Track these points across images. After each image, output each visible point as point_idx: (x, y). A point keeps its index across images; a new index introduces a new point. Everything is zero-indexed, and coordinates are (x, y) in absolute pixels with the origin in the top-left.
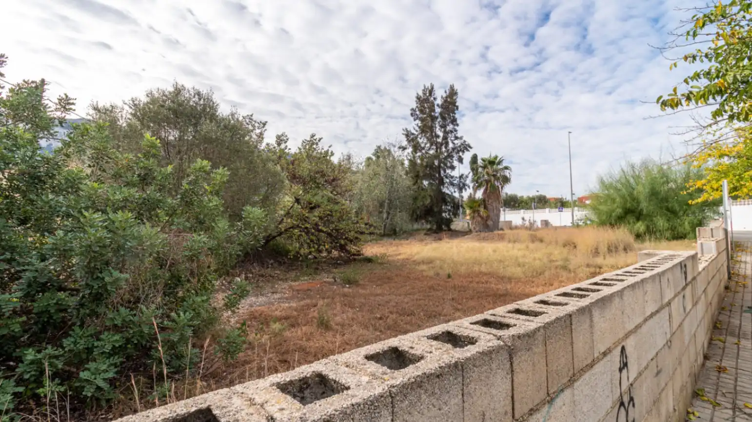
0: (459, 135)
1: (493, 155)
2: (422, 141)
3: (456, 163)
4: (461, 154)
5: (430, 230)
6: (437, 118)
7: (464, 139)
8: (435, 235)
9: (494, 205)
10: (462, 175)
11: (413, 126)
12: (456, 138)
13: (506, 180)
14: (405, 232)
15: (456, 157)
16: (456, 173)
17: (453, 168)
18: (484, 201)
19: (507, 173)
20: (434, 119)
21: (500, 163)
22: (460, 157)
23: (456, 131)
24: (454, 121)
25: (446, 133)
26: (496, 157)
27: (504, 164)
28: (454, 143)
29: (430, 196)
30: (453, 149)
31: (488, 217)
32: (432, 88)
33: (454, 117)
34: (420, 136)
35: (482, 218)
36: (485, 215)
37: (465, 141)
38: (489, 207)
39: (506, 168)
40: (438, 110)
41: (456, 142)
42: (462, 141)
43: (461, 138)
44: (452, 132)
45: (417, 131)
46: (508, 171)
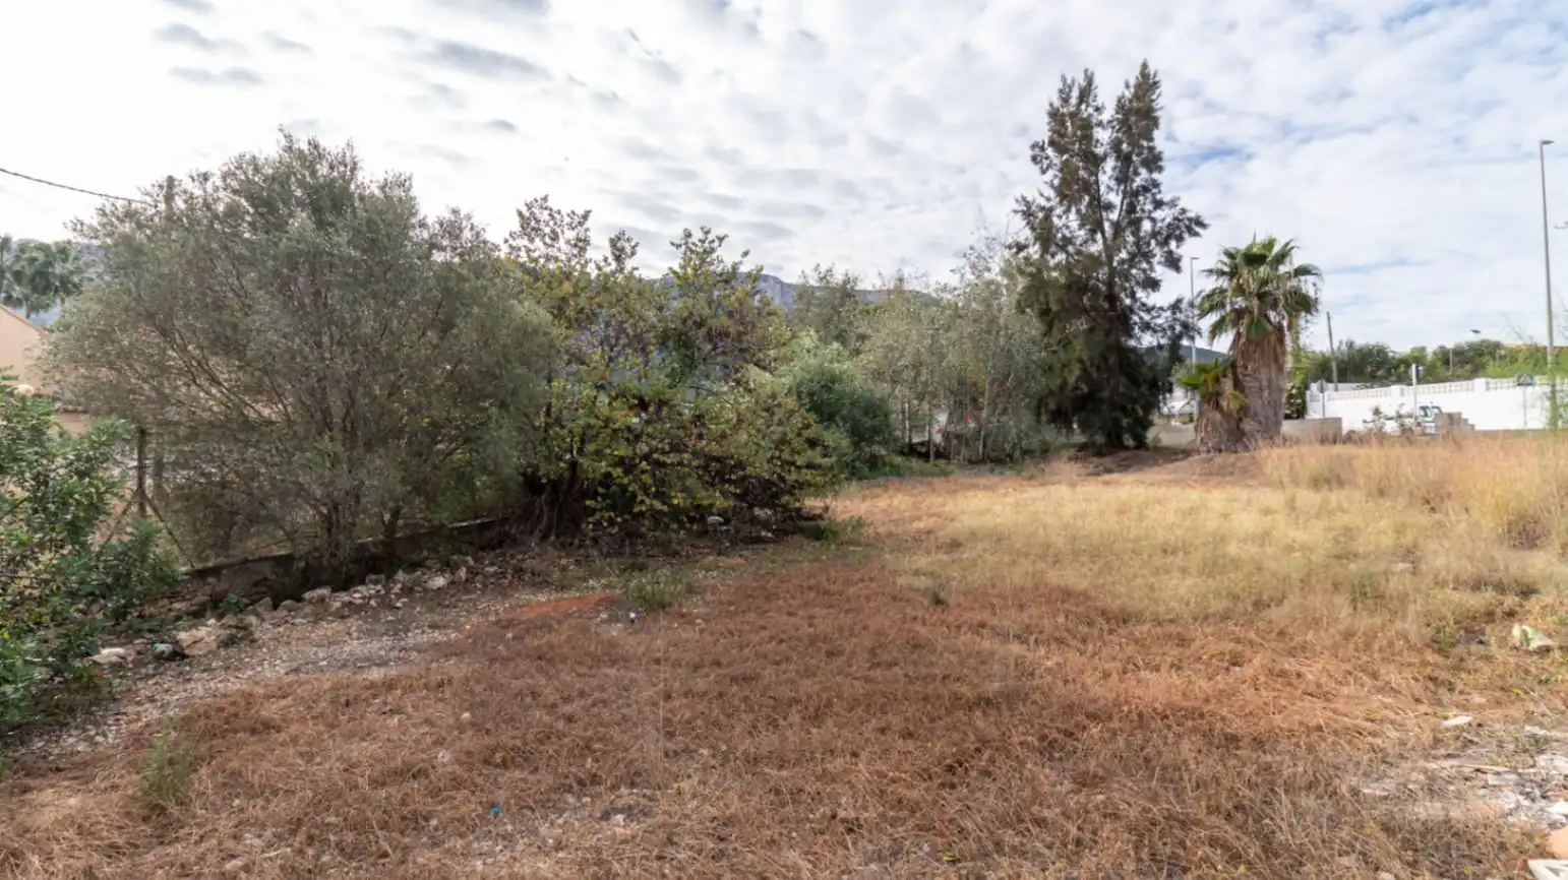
0: (1166, 197)
1: (1261, 238)
2: (1069, 222)
3: (1160, 272)
4: (1173, 244)
5: (1083, 447)
6: (1104, 158)
7: (1182, 204)
8: (1096, 460)
9: (1263, 376)
10: (1179, 301)
11: (1039, 186)
12: (1158, 204)
13: (1304, 304)
14: (1026, 452)
15: (1159, 253)
16: (1160, 299)
17: (1153, 284)
18: (1233, 365)
19: (1307, 285)
20: (1094, 162)
21: (1282, 257)
22: (1170, 252)
23: (1156, 184)
24: (1154, 162)
25: (1132, 196)
26: (1270, 244)
27: (1298, 260)
28: (1153, 220)
29: (1081, 361)
30: (1154, 234)
31: (1244, 410)
32: (1090, 81)
33: (1151, 149)
34: (1059, 211)
35: (1226, 415)
36: (1234, 406)
37: (1184, 211)
38: (1249, 382)
39: (1303, 271)
40: (1103, 136)
41: (1158, 214)
42: (1175, 211)
43: (1173, 204)
44: (1145, 189)
45: (1048, 199)
46: (1310, 278)
